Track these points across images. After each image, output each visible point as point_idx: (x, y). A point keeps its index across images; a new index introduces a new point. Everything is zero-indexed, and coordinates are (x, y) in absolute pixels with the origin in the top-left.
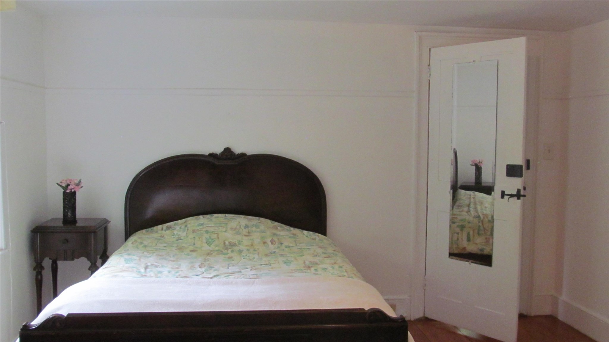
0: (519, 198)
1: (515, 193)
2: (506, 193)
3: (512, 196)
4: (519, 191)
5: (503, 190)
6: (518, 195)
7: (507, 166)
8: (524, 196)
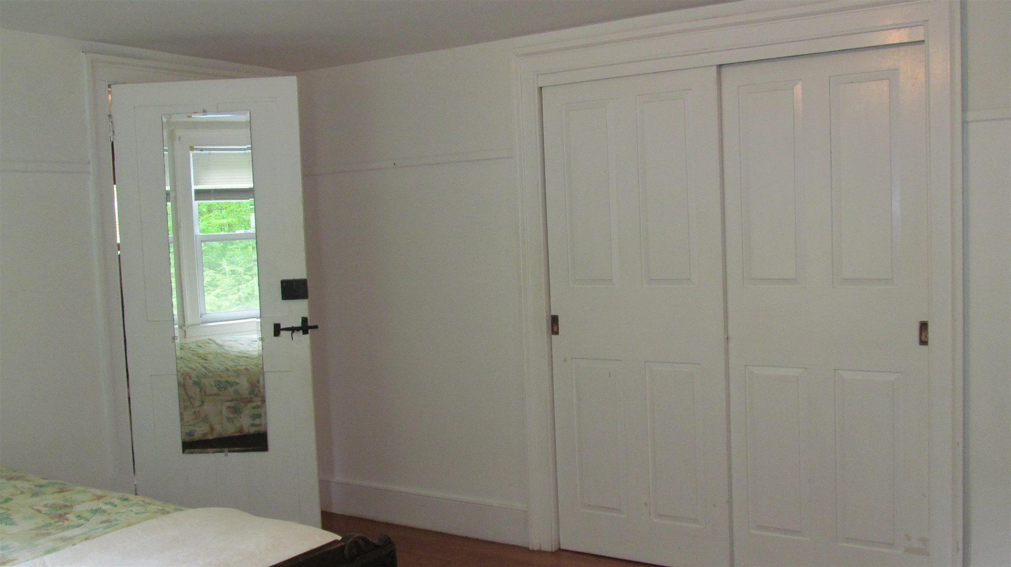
0: (305, 332)
1: (298, 324)
2: (282, 327)
3: (293, 329)
4: (305, 320)
5: (277, 322)
6: (305, 327)
7: (283, 282)
8: (316, 327)
